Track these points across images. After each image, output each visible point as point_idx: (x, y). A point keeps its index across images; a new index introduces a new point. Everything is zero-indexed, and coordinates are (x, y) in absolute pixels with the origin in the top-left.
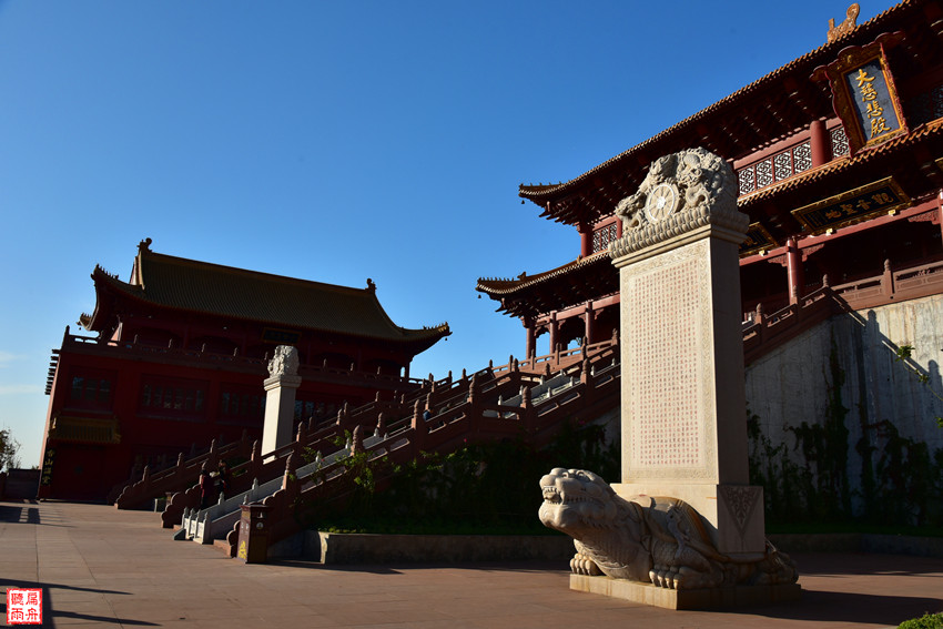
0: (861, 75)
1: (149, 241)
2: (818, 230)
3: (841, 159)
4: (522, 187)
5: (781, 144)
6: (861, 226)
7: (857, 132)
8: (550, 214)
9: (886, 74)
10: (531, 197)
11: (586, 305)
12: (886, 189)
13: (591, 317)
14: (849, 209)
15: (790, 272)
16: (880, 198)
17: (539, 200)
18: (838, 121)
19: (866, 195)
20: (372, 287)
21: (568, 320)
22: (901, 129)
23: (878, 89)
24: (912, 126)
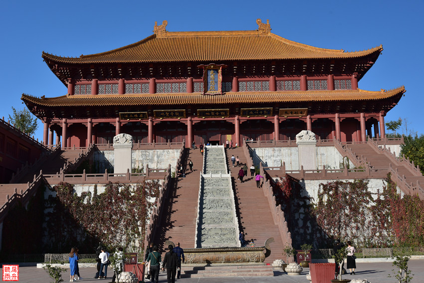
0: (212, 72)
3: (198, 93)
5: (175, 80)
6: (213, 119)
7: (206, 88)
9: (220, 74)
11: (89, 120)
12: (226, 112)
13: (67, 126)
14: (213, 114)
15: (189, 127)
16: (220, 113)
22: (219, 91)
23: (216, 78)
24: (222, 92)
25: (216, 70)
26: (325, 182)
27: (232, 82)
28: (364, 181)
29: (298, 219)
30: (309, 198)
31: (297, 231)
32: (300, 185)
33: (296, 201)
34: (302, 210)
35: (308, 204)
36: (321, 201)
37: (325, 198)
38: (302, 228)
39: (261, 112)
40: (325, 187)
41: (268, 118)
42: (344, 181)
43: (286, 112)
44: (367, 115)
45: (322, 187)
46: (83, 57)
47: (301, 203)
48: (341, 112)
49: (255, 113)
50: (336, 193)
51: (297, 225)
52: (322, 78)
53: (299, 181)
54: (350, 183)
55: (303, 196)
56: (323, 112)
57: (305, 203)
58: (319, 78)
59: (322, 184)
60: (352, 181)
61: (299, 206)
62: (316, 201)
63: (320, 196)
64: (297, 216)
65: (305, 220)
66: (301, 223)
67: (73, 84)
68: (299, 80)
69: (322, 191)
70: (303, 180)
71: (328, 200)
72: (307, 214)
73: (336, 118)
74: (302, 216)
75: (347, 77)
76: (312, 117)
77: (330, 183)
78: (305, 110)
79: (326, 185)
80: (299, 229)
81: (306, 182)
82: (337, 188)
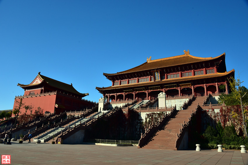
0: (156, 73)
1: (40, 72)
2: (151, 90)
3: (153, 81)
4: (104, 73)
5: (145, 77)
6: (156, 90)
7: (155, 79)
8: (108, 78)
9: (159, 73)
10: (105, 75)
11: (116, 94)
12: (159, 87)
13: (109, 96)
14: (155, 88)
15: (147, 94)
16: (158, 88)
17: (106, 76)
18: (153, 76)
19: (157, 87)
20: (72, 85)
21: (112, 95)
22: (160, 80)
23: (158, 75)
24: (161, 80)
25: (158, 72)
26: (148, 113)
27: (165, 76)
28: (164, 112)
29: (137, 128)
30: (142, 120)
31: (137, 133)
32: (139, 114)
33: (137, 121)
34: (139, 125)
35: (141, 122)
36: (146, 120)
37: (148, 120)
38: (138, 132)
39: (173, 86)
40: (148, 115)
41: (176, 88)
42: (156, 113)
43: (183, 85)
44: (219, 83)
45: (147, 115)
46: (118, 73)
47: (139, 122)
48: (206, 83)
49: (170, 87)
50: (152, 118)
51: (137, 130)
52: (201, 70)
53: (138, 113)
54: (158, 113)
55: (139, 119)
56: (199, 84)
57: (140, 121)
58: (200, 70)
59: (147, 114)
60: (159, 112)
61: (138, 123)
62: (144, 121)
63: (146, 119)
64: (137, 126)
65: (140, 128)
66: (138, 130)
67: (114, 82)
68: (191, 72)
69: (147, 117)
70: (140, 112)
71: (149, 120)
72: (141, 126)
73: (205, 86)
74: (139, 127)
75: (212, 68)
76: (194, 86)
77: (150, 114)
78: (190, 84)
79: (149, 114)
80: (137, 132)
81: (141, 113)
82: (153, 116)
